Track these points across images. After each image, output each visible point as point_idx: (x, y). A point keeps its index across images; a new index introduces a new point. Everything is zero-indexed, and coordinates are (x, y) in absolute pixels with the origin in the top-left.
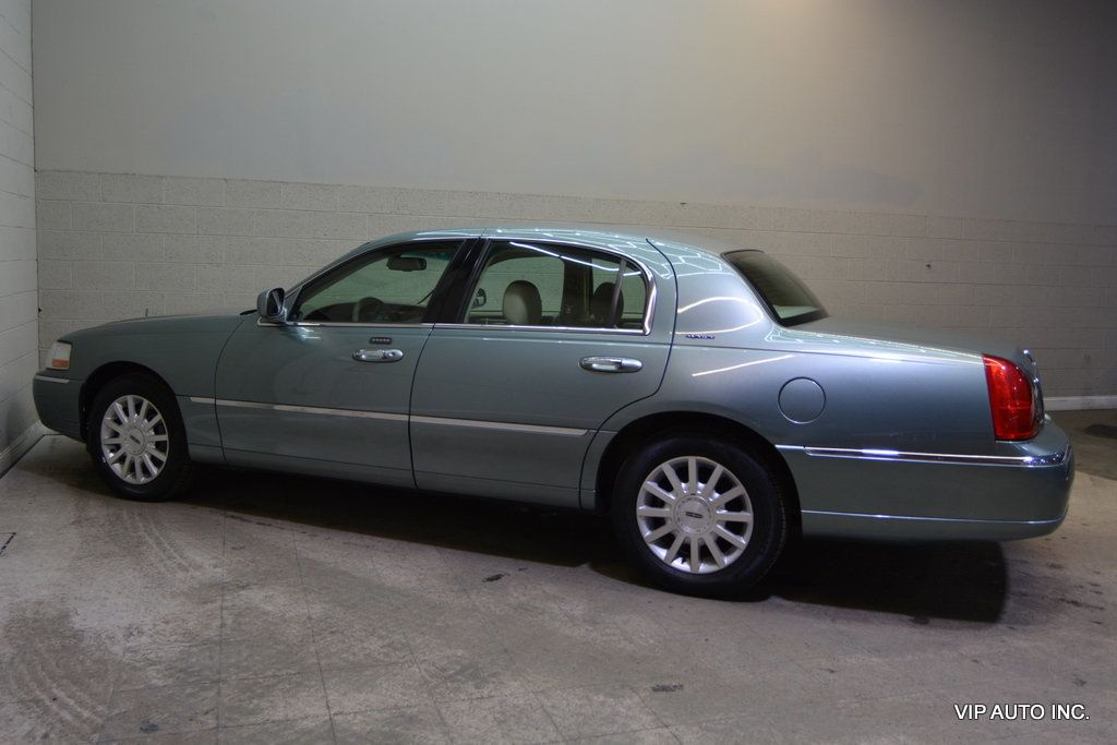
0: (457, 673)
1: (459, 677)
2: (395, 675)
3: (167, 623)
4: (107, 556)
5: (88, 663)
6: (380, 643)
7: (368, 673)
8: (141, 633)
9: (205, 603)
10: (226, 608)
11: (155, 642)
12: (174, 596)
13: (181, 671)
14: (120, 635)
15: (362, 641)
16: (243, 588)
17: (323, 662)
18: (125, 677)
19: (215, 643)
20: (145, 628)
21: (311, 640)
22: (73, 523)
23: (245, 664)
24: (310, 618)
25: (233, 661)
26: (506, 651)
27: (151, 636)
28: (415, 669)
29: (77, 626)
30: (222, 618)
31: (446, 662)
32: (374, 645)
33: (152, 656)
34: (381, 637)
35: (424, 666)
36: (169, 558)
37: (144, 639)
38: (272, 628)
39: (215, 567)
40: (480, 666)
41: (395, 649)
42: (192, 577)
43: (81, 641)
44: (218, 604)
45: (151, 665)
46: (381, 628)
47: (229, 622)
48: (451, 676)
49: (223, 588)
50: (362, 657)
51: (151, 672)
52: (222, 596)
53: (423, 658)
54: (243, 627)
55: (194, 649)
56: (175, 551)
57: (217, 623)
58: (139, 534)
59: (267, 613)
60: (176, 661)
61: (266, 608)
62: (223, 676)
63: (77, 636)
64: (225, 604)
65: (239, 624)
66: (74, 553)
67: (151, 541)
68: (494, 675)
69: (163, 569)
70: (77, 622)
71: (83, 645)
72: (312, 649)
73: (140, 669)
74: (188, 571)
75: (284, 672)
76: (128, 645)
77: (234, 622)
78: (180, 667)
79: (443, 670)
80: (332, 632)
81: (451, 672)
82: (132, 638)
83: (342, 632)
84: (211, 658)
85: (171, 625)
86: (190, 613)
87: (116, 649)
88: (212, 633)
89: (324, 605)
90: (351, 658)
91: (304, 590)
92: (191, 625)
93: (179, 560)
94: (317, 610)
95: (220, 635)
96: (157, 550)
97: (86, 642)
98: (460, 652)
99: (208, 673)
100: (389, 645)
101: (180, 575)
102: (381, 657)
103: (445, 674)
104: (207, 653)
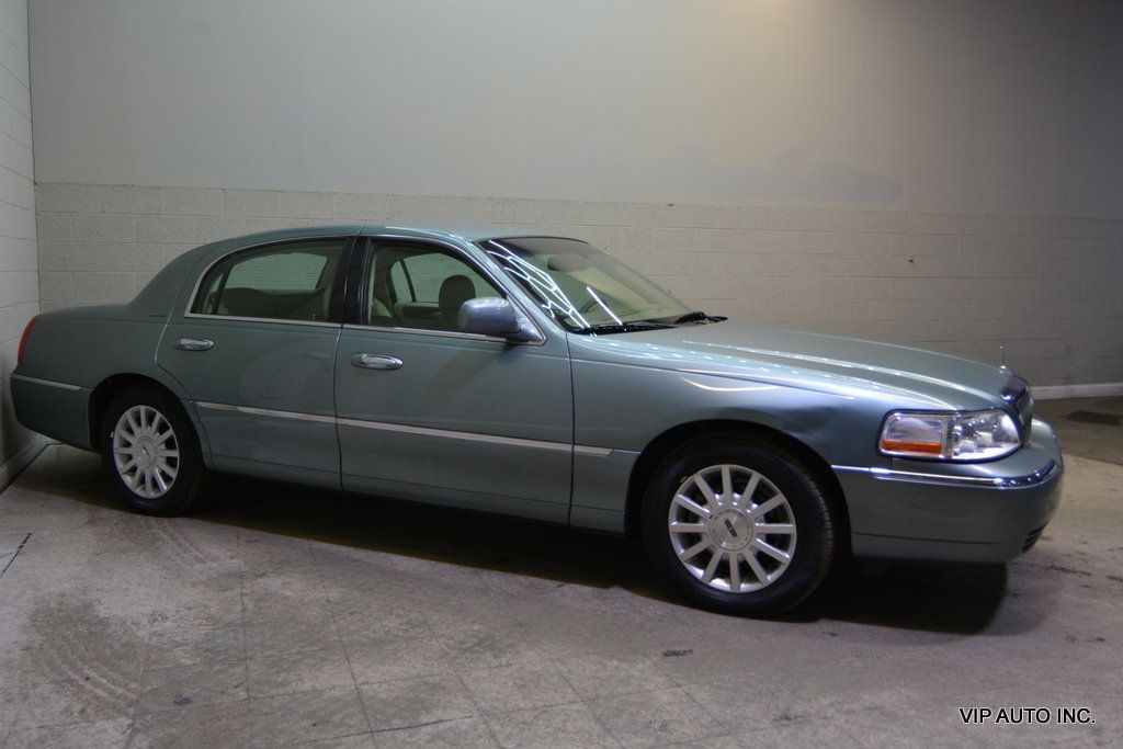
0: (475, 645)
1: (477, 649)
2: (416, 649)
3: (189, 609)
4: (124, 551)
5: (117, 646)
6: (398, 621)
7: (390, 647)
8: (165, 618)
9: (225, 590)
10: (246, 594)
11: (179, 626)
12: (194, 585)
13: (207, 651)
14: (145, 622)
15: (381, 620)
16: (261, 576)
17: (344, 639)
18: (153, 657)
19: (238, 625)
20: (169, 615)
21: (331, 620)
22: (87, 523)
23: (269, 643)
24: (327, 601)
25: (257, 640)
26: (520, 624)
27: (176, 621)
28: (434, 642)
29: (102, 615)
30: (243, 603)
31: (463, 636)
32: (393, 623)
33: (178, 639)
34: (399, 616)
35: (441, 640)
36: (185, 552)
37: (168, 623)
38: (293, 611)
39: (232, 558)
40: (497, 638)
41: (414, 626)
42: (210, 568)
43: (108, 627)
44: (239, 590)
45: (178, 646)
46: (398, 608)
47: (250, 606)
48: (469, 648)
49: (241, 577)
50: (381, 633)
51: (179, 653)
52: (242, 583)
53: (441, 633)
54: (264, 611)
55: (218, 631)
56: (191, 545)
57: (238, 607)
58: (154, 531)
59: (286, 598)
60: (202, 642)
61: (285, 592)
62: (249, 653)
63: (104, 622)
64: (244, 591)
65: (260, 608)
66: (91, 550)
67: (166, 537)
68: (511, 646)
69: (180, 562)
70: (101, 611)
71: (109, 631)
72: (333, 628)
73: (168, 650)
74: (205, 563)
75: (308, 649)
76: (153, 630)
77: (255, 606)
78: (206, 647)
79: (462, 643)
80: (352, 613)
81: (470, 644)
82: (157, 623)
83: (361, 613)
84: (236, 639)
85: (194, 611)
86: (210, 600)
87: (141, 633)
88: (234, 617)
89: (341, 589)
90: (372, 635)
91: (321, 576)
92: (213, 610)
93: (195, 553)
94: (335, 594)
95: (243, 618)
96: (174, 544)
97: (112, 628)
98: (476, 627)
99: (234, 652)
100: (408, 623)
101: (198, 566)
102: (401, 634)
103: (465, 646)
104: (232, 635)
